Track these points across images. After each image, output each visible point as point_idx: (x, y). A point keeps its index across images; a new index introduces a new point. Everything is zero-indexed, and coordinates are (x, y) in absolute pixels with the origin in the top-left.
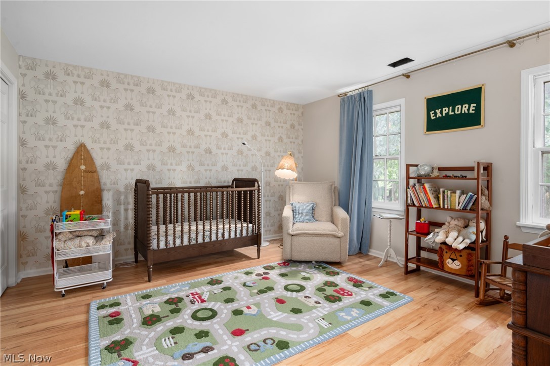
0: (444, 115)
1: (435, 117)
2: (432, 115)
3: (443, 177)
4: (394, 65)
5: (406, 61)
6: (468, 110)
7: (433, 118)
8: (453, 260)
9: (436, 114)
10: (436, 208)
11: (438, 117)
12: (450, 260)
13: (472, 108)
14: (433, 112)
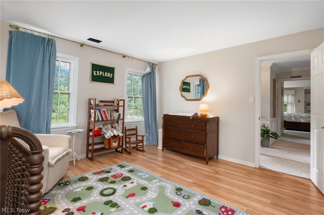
0: (100, 75)
1: (96, 75)
2: (95, 73)
3: (104, 105)
4: (90, 39)
5: (98, 41)
6: (110, 76)
7: (95, 75)
8: (115, 142)
9: (97, 73)
10: (101, 121)
11: (97, 75)
12: (114, 143)
13: (111, 76)
14: (95, 72)
